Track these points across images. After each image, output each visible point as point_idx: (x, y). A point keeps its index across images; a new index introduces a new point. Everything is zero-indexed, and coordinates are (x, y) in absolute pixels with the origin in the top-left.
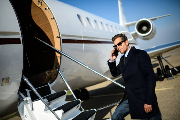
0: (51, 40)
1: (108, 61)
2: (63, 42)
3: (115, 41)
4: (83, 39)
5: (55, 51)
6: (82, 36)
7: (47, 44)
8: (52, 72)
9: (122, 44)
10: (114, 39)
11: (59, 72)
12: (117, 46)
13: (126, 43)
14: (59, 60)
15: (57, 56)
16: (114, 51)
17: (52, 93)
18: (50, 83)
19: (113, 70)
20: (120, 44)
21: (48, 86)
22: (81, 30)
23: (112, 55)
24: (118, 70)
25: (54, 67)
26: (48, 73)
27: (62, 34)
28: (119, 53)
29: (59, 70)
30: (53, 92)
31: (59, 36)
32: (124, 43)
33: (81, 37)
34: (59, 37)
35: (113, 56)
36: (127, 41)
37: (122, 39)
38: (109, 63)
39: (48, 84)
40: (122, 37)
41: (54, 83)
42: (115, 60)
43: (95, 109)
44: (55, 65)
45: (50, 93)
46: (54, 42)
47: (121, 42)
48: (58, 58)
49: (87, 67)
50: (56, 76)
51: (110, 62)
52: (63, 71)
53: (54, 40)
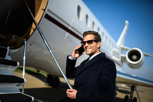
0: (36, 9)
1: (68, 56)
2: (45, 17)
3: (86, 36)
4: (70, 28)
5: (33, 21)
6: (71, 25)
7: (30, 10)
8: (20, 39)
9: (92, 42)
10: (85, 34)
11: (25, 42)
12: (86, 43)
13: (98, 44)
14: (32, 31)
15: (33, 27)
16: (79, 47)
17: (5, 58)
18: (10, 48)
19: (69, 69)
20: (90, 42)
21: (7, 50)
22: (73, 19)
23: (76, 51)
24: (74, 72)
25: (24, 36)
26: (15, 37)
27: (49, 9)
28: (84, 53)
29: (26, 41)
30: (8, 58)
31: (45, 8)
32: (95, 43)
33: (69, 25)
34: (44, 10)
35: (76, 53)
36: (99, 43)
37: (96, 38)
38: (68, 59)
39: (7, 47)
40: (96, 36)
41: (16, 50)
42: (77, 58)
43: (33, 98)
44: (26, 34)
45: (5, 57)
46: (37, 13)
47: (92, 40)
48: (32, 29)
49: (51, 51)
50: (20, 45)
51: (70, 58)
52: (31, 45)
53: (38, 10)
